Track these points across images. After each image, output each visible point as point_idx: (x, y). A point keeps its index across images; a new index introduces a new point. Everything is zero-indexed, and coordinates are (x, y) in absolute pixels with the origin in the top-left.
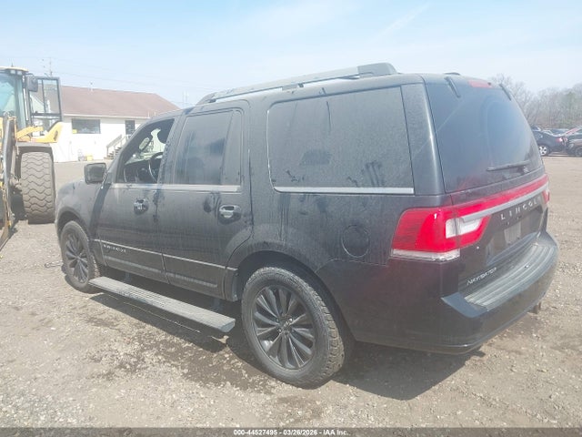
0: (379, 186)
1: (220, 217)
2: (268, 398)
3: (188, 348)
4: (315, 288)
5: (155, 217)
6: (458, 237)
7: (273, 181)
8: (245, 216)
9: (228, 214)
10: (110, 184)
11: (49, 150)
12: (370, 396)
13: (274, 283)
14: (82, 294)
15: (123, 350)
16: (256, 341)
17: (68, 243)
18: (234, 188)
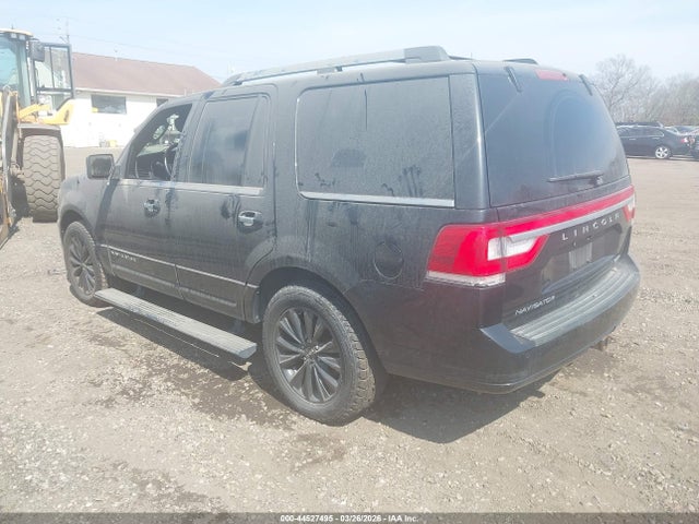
0: (416, 196)
1: (240, 224)
2: (287, 434)
3: (203, 375)
4: (344, 313)
5: (168, 221)
6: (503, 259)
7: (299, 184)
8: (267, 224)
9: (248, 221)
10: (119, 180)
11: (57, 134)
12: (404, 436)
13: (298, 304)
14: (87, 307)
15: (128, 374)
16: (278, 370)
17: (72, 247)
18: (255, 191)
